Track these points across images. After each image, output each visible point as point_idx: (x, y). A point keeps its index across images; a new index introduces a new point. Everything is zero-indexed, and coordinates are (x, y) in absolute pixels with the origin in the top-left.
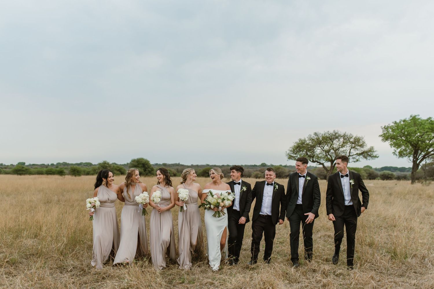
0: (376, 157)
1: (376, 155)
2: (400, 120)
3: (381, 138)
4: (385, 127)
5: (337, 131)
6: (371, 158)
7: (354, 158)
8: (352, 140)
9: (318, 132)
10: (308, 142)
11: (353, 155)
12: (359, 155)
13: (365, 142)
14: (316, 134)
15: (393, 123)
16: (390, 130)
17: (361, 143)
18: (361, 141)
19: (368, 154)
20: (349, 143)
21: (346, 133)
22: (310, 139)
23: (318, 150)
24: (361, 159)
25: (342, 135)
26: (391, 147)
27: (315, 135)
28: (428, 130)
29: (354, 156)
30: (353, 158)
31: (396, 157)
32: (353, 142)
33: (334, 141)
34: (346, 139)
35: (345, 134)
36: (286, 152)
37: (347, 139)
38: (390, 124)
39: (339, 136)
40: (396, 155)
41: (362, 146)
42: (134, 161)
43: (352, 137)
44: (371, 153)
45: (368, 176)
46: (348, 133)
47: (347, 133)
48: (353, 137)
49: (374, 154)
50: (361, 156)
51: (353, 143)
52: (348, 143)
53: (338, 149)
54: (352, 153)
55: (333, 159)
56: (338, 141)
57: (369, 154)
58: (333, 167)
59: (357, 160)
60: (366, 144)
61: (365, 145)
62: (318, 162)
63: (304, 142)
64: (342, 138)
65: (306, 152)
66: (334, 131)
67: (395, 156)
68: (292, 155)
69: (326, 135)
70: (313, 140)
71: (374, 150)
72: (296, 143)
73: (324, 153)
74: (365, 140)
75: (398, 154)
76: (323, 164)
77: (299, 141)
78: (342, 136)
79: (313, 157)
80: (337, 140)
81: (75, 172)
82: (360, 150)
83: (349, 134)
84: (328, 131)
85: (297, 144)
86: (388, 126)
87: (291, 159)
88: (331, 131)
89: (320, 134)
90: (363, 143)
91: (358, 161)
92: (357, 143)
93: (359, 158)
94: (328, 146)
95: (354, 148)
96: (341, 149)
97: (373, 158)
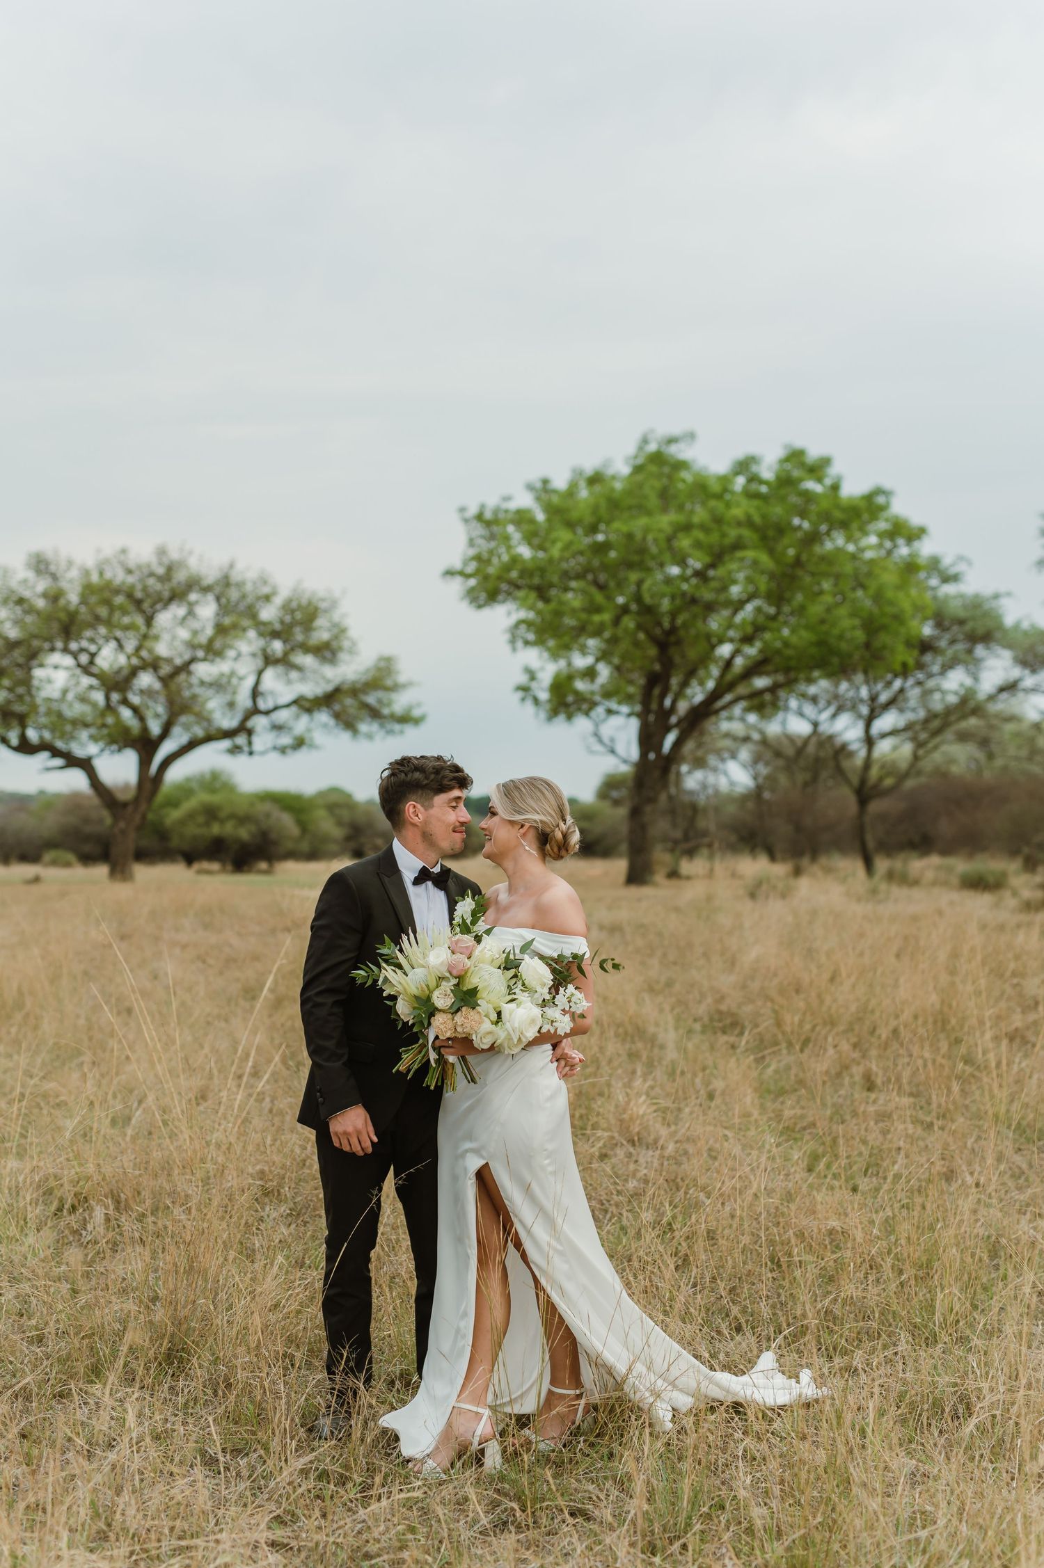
0: (405, 719)
1: (410, 708)
2: (571, 474)
3: (457, 586)
4: (481, 512)
5: (181, 550)
6: (382, 726)
7: (281, 728)
8: (268, 613)
9: (56, 553)
11: (276, 708)
12: (306, 705)
13: (344, 631)
14: (40, 565)
15: (530, 487)
16: (514, 534)
17: (325, 636)
18: (320, 622)
19: (361, 704)
20: (252, 634)
21: (232, 566)
24: (318, 737)
25: (210, 581)
26: (514, 649)
27: (37, 572)
28: (746, 533)
29: (283, 716)
30: (274, 728)
32: (277, 626)
33: (165, 618)
34: (236, 606)
35: (227, 576)
37: (242, 607)
38: (507, 498)
39: (193, 584)
40: (536, 701)
41: (327, 652)
43: (267, 598)
44: (380, 694)
46: (248, 569)
47: (240, 566)
48: (274, 593)
49: (399, 702)
50: (323, 717)
51: (275, 635)
52: (244, 630)
53: (184, 669)
54: (272, 693)
55: (155, 728)
56: (184, 619)
57: (371, 699)
58: (150, 783)
59: (299, 743)
60: (350, 639)
61: (346, 644)
62: (56, 753)
64: (210, 598)
67: (529, 707)
69: (107, 578)
70: (21, 601)
71: (402, 679)
73: (99, 697)
74: (342, 617)
75: (544, 696)
76: (86, 765)
78: (209, 589)
79: (22, 719)
80: (178, 610)
82: (318, 678)
83: (251, 575)
84: (124, 551)
86: (496, 511)
88: (143, 552)
89: (70, 563)
90: (336, 637)
91: (304, 749)
92: (299, 636)
93: (309, 730)
94: (121, 646)
95: (283, 661)
96: (203, 670)
97: (389, 726)
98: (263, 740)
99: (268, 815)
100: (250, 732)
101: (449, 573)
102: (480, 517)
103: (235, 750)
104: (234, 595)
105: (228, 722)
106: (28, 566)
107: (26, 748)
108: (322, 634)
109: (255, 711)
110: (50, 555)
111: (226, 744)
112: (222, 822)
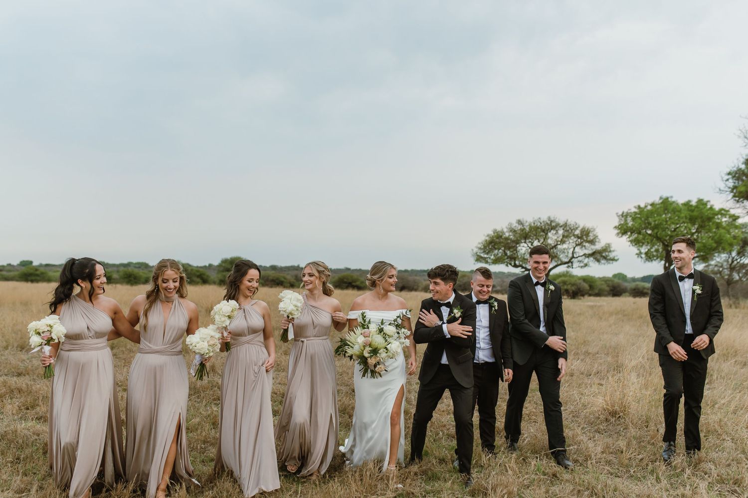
0: (613, 260)
1: (614, 257)
2: (646, 204)
3: (616, 231)
4: (623, 213)
5: (554, 217)
6: (607, 261)
7: (580, 261)
8: (577, 232)
9: (523, 219)
10: (507, 235)
11: (579, 256)
12: (587, 256)
13: (597, 236)
15: (635, 207)
16: (629, 219)
17: (592, 238)
18: (591, 234)
19: (601, 255)
20: (572, 238)
21: (567, 221)
22: (511, 231)
23: (523, 248)
24: (591, 264)
25: (561, 224)
26: (632, 246)
27: (519, 224)
29: (580, 259)
30: (578, 261)
31: (641, 261)
32: (579, 235)
33: (550, 234)
34: (568, 231)
35: (566, 223)
36: (473, 250)
37: (570, 231)
38: (630, 210)
39: (557, 225)
40: (641, 257)
41: (592, 242)
42: (225, 261)
43: (577, 228)
44: (607, 254)
45: (611, 290)
46: (572, 221)
47: (569, 221)
48: (579, 227)
49: (612, 255)
50: (592, 259)
51: (579, 238)
53: (555, 247)
54: (578, 252)
56: (555, 234)
57: (604, 254)
59: (586, 265)
60: (599, 239)
61: (597, 240)
62: (523, 267)
63: (501, 234)
64: (561, 229)
65: (504, 251)
66: (549, 218)
67: (640, 259)
68: (482, 255)
69: (536, 225)
71: (612, 249)
72: (488, 236)
74: (597, 233)
75: (643, 256)
77: (494, 233)
78: (561, 226)
79: (515, 259)
80: (553, 232)
81: (130, 279)
82: (589, 249)
83: (573, 223)
84: (540, 218)
85: (490, 237)
86: (627, 213)
87: (481, 262)
88: (544, 218)
89: (527, 222)
90: (595, 238)
91: (587, 267)
92: (585, 238)
93: (588, 262)
94: (539, 241)
95: (581, 245)
96: (559, 247)
97: (609, 262)
98: (576, 264)
99: (580, 284)
100: (572, 263)
101: (614, 227)
102: (622, 215)
103: (568, 267)
104: (568, 228)
105: (566, 260)
106: (517, 223)
107: (515, 266)
108: (591, 238)
109: (573, 257)
110: (522, 220)
111: (566, 265)
112: (567, 285)
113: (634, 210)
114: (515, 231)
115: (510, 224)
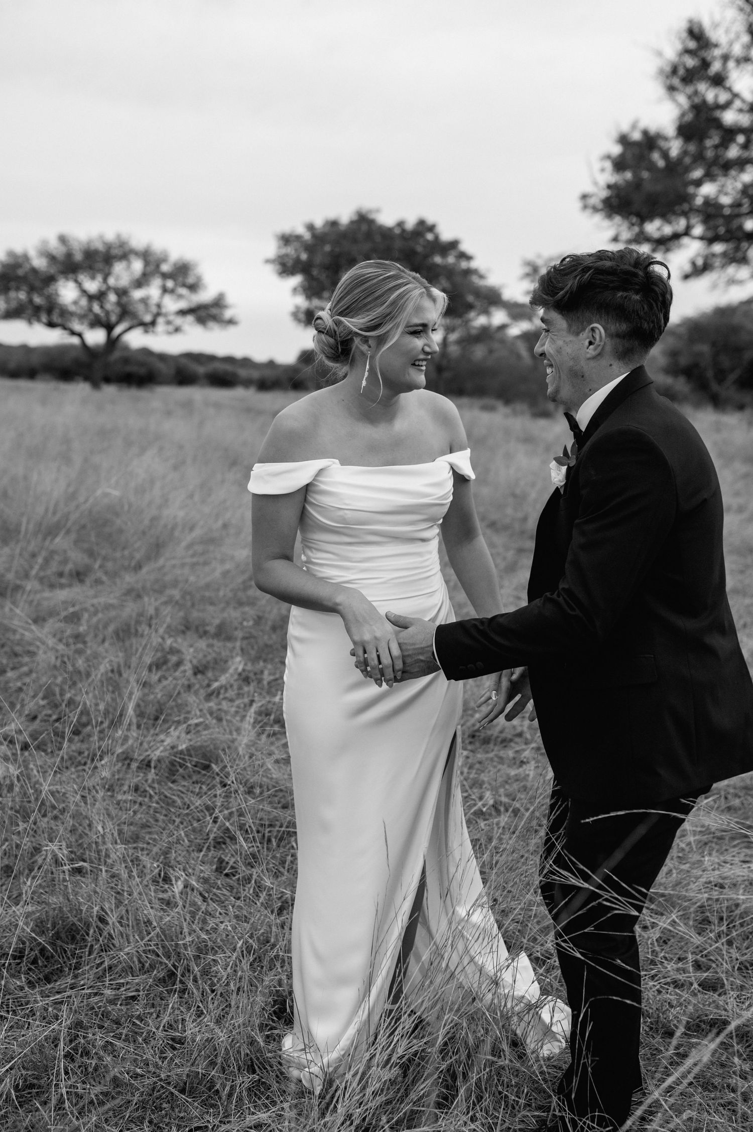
0: (231, 322)
1: (232, 317)
2: (323, 221)
3: (273, 268)
4: (284, 234)
5: (127, 237)
6: (218, 325)
7: (170, 323)
8: (165, 268)
9: (70, 235)
10: (35, 263)
11: (170, 314)
13: (202, 278)
14: (63, 239)
15: (305, 226)
17: (193, 280)
18: (191, 273)
19: (209, 314)
20: (158, 277)
21: (150, 244)
22: (44, 256)
24: (187, 327)
25: (140, 250)
27: (62, 244)
29: (171, 318)
30: (167, 322)
32: (170, 274)
33: (119, 268)
35: (148, 249)
37: (154, 265)
38: (295, 230)
39: (132, 251)
40: (298, 318)
41: (193, 288)
43: (166, 261)
44: (219, 311)
46: (157, 246)
47: (154, 245)
48: (169, 258)
49: (228, 314)
50: (190, 318)
51: (169, 278)
52: (155, 275)
53: (122, 293)
54: (167, 307)
55: (113, 318)
56: (126, 268)
57: (214, 311)
58: (112, 344)
59: (177, 330)
60: (205, 283)
61: (202, 286)
62: (65, 328)
63: (22, 261)
64: (139, 259)
65: (29, 295)
69: (92, 246)
71: (229, 303)
73: (84, 302)
74: (201, 272)
76: (80, 335)
77: (8, 257)
78: (139, 254)
79: (50, 310)
80: (124, 264)
82: (188, 300)
83: (159, 249)
84: (101, 235)
86: (289, 234)
88: (110, 235)
89: (77, 240)
90: (198, 281)
91: (179, 333)
92: (181, 279)
93: (182, 324)
94: (95, 281)
95: (172, 291)
98: (161, 326)
100: (155, 324)
101: (268, 261)
102: (282, 237)
103: (145, 332)
104: (151, 258)
105: (148, 318)
106: (58, 241)
107: (51, 325)
108: (191, 280)
109: (158, 314)
110: (67, 235)
111: (143, 329)
113: (301, 230)
114: (52, 258)
115: (45, 242)
